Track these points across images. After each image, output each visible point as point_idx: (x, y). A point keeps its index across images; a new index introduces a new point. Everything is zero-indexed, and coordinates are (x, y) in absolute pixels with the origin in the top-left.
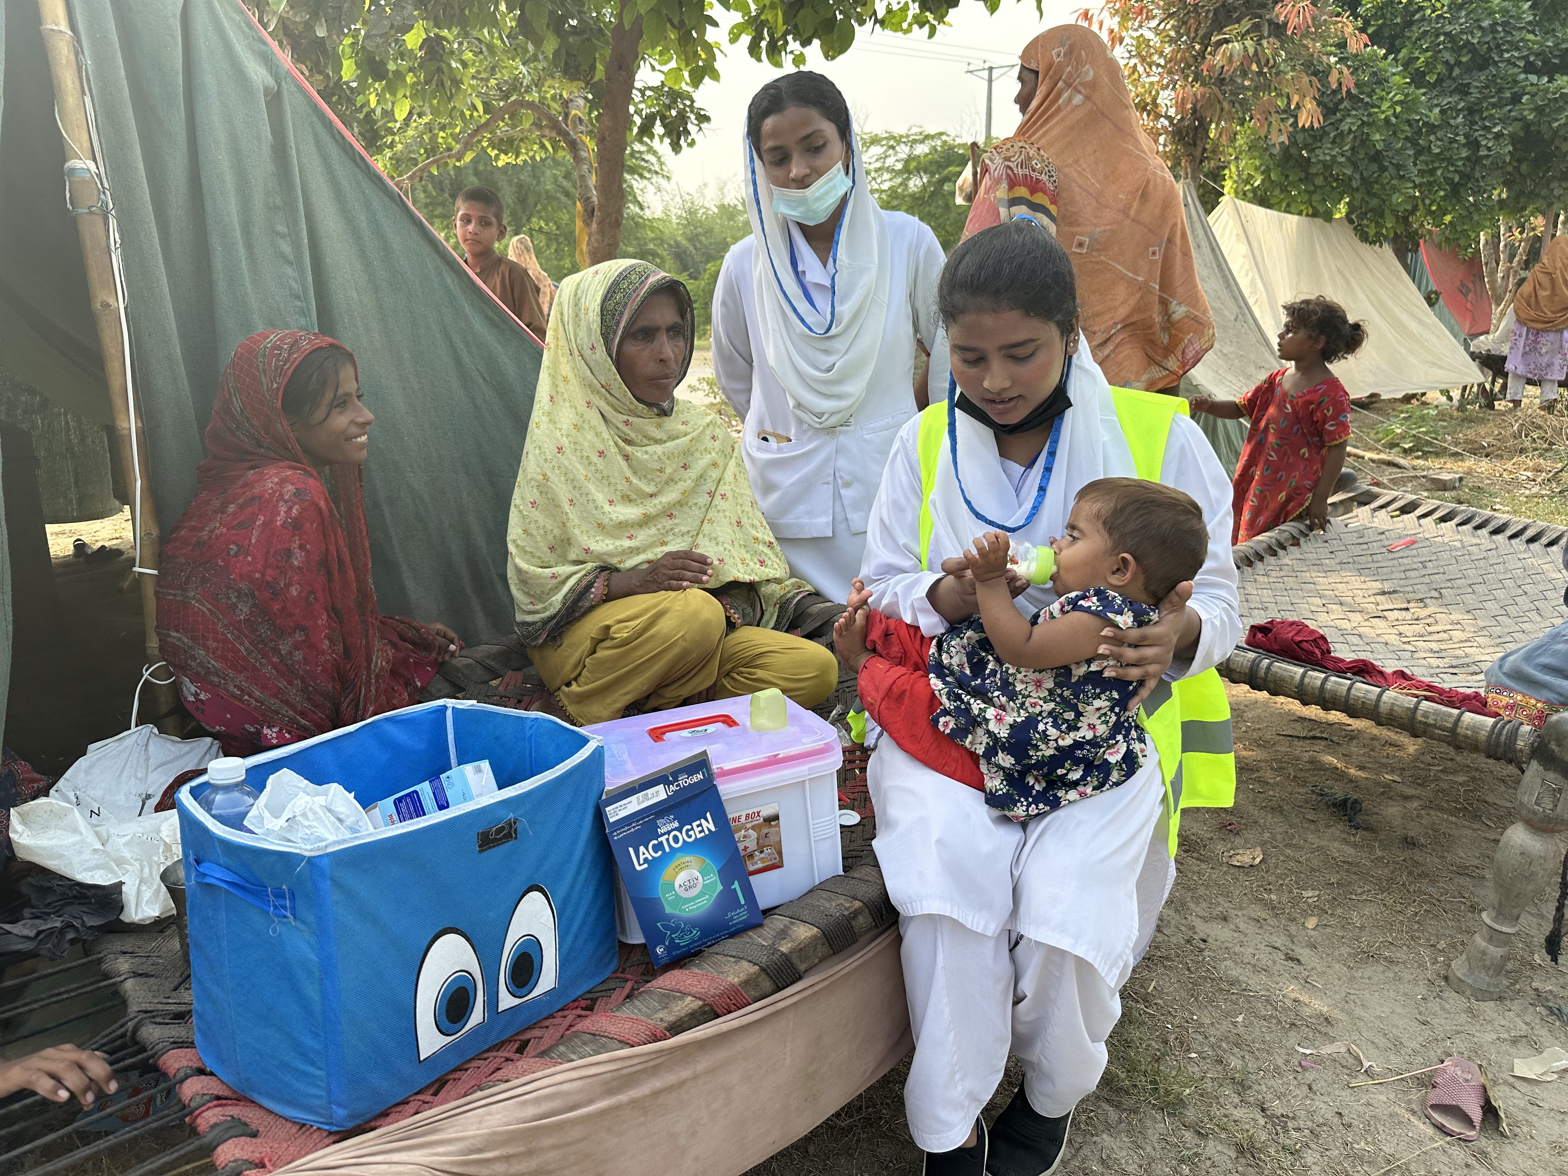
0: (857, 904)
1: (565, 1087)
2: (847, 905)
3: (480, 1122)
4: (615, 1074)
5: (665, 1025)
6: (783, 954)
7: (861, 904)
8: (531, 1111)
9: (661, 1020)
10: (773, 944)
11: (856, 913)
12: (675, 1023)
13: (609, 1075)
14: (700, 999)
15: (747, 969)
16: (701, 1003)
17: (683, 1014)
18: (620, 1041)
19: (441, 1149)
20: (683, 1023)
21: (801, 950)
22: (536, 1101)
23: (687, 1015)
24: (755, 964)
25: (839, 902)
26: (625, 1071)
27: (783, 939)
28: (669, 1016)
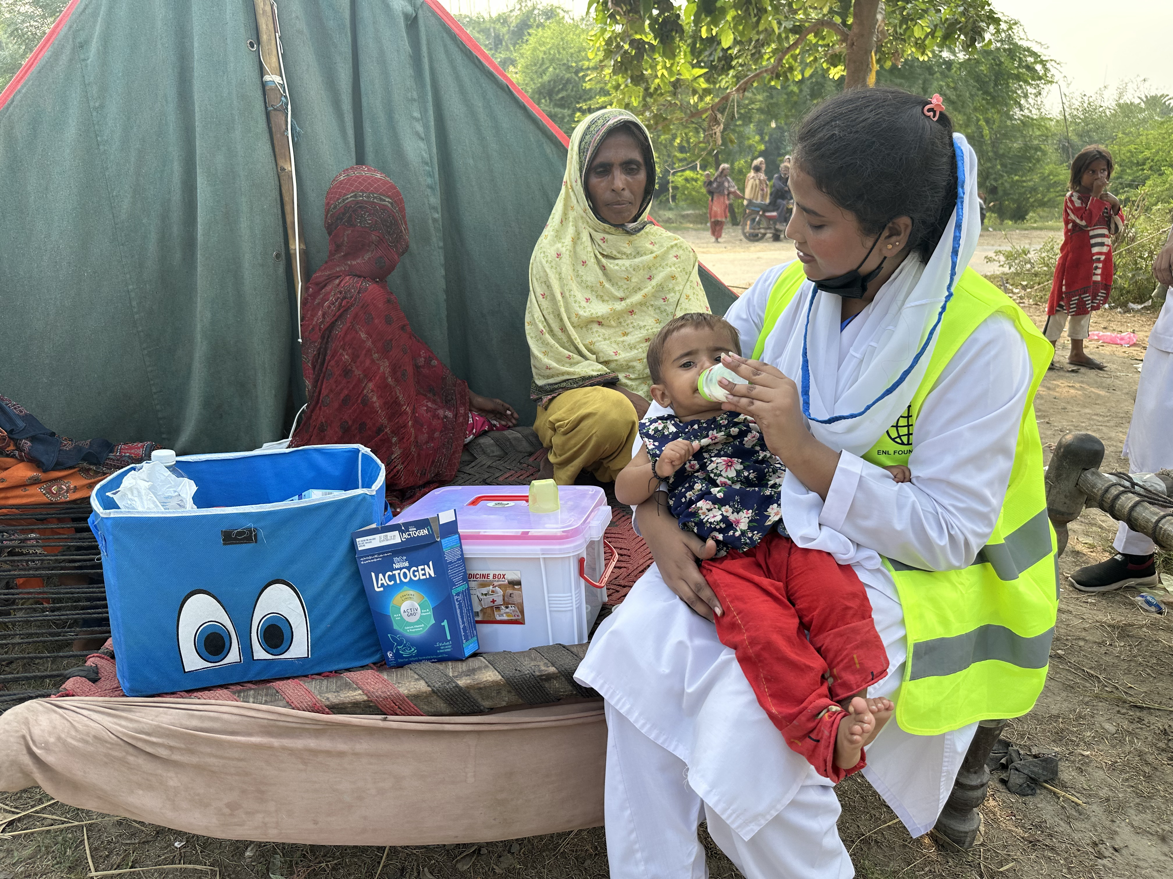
0: (552, 669)
1: (225, 716)
2: (543, 668)
3: (157, 716)
4: (272, 722)
5: (328, 703)
6: (457, 686)
7: (556, 671)
8: (195, 723)
9: (328, 699)
10: (457, 677)
11: (549, 677)
12: (337, 705)
13: (266, 721)
14: (366, 694)
15: (422, 686)
16: (366, 698)
17: (347, 700)
18: (288, 702)
19: (123, 723)
20: (346, 708)
21: (480, 689)
22: (201, 718)
23: (349, 703)
24: (429, 686)
25: (539, 663)
26: (281, 724)
27: (467, 675)
28: (333, 698)
